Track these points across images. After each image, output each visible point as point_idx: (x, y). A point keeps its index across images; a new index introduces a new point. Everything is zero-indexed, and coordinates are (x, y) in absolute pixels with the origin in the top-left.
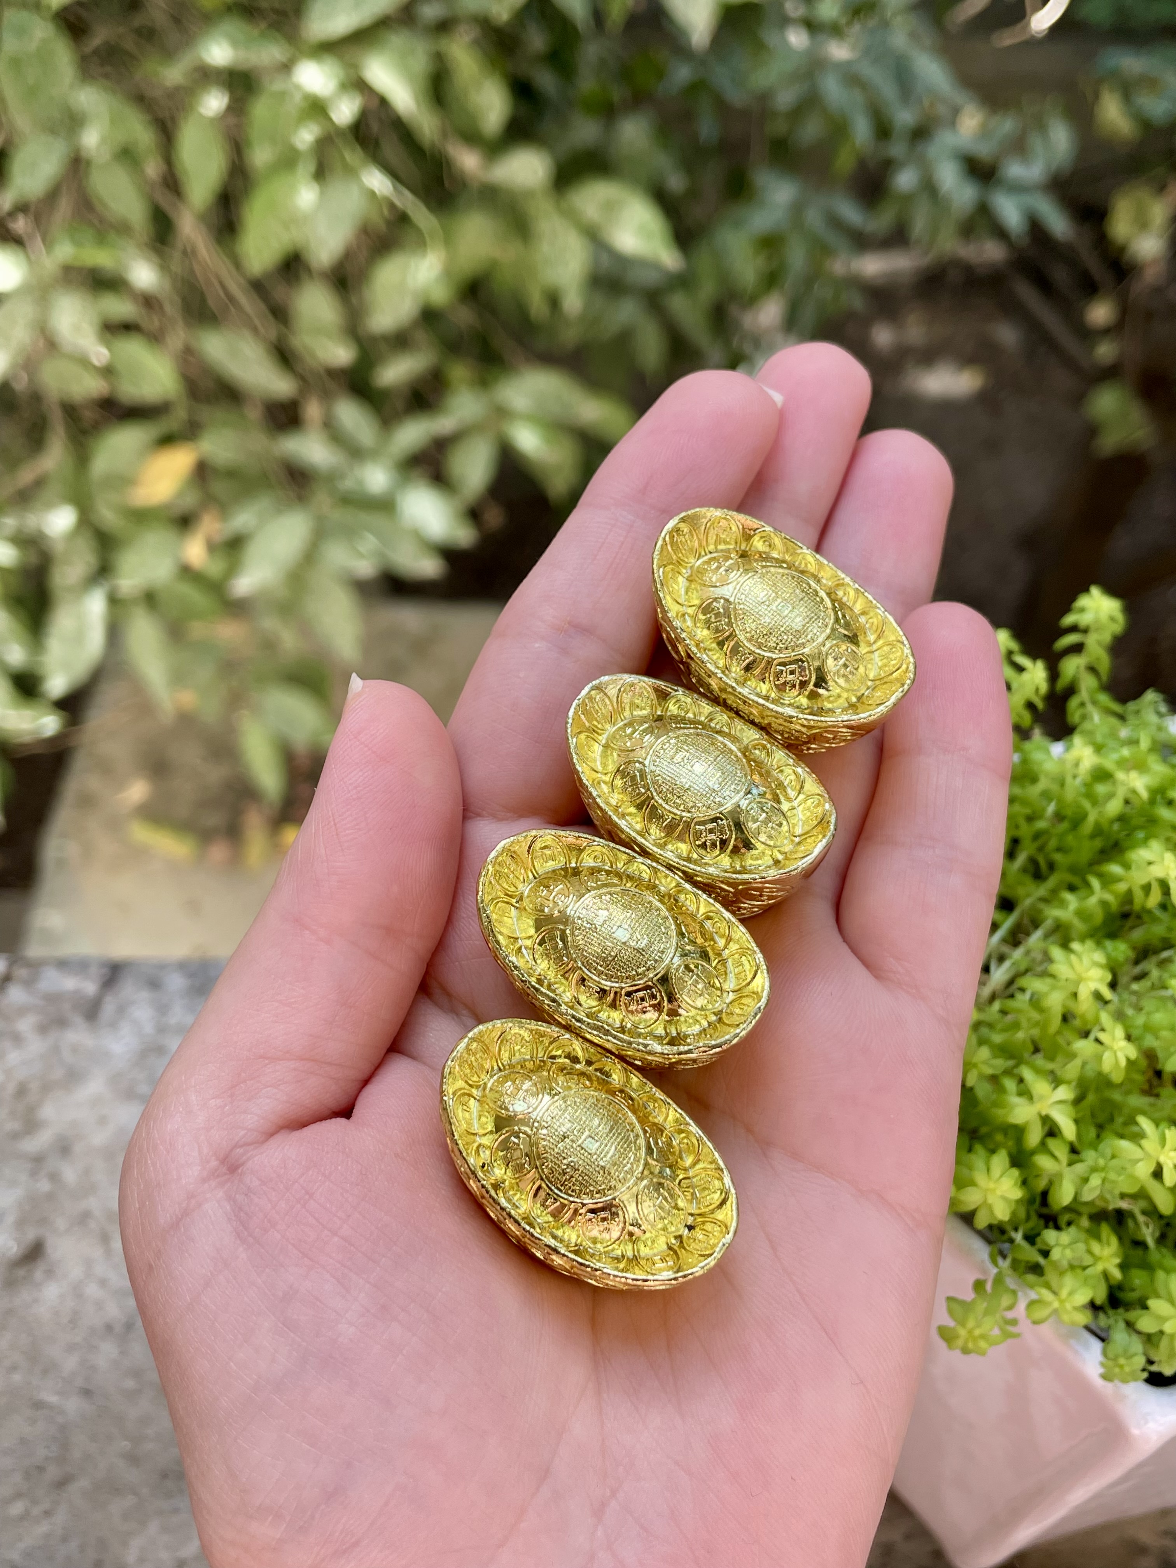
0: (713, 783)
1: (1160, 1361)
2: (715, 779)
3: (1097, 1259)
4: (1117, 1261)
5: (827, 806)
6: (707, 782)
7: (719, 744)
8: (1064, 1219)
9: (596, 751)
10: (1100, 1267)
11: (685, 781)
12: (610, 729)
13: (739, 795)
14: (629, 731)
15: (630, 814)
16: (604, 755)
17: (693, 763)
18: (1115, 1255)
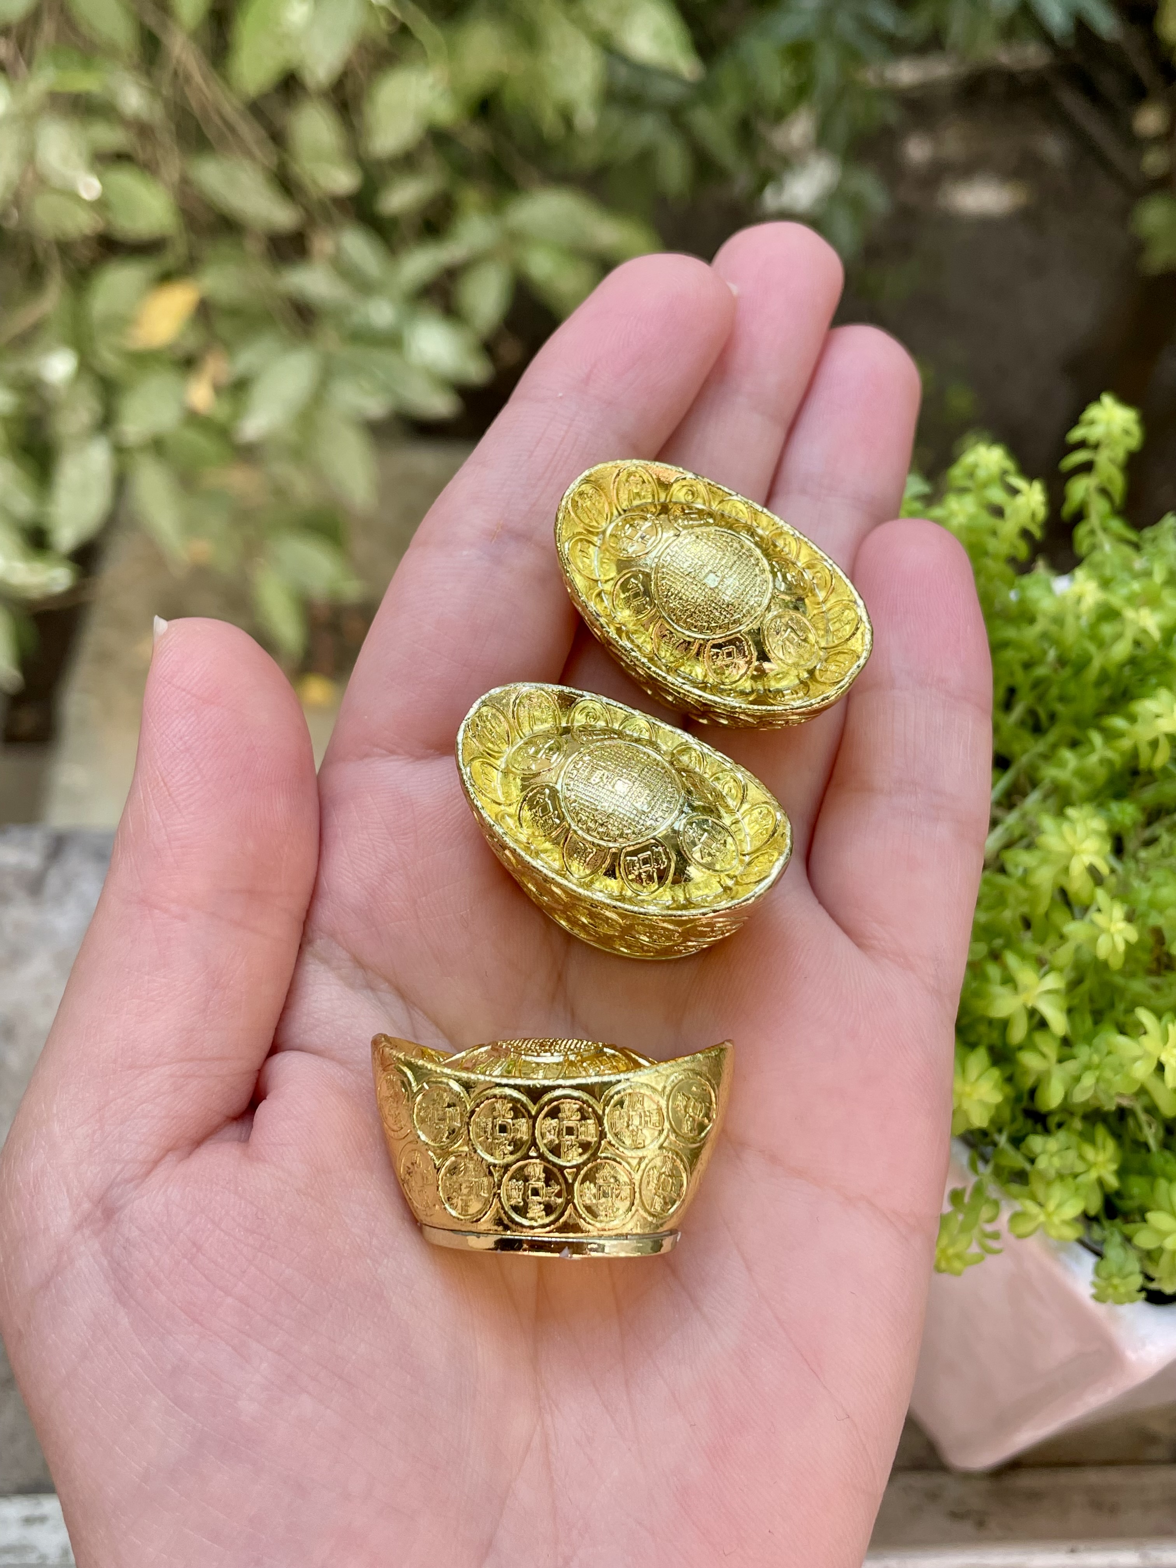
0: (642, 804)
1: (1160, 1279)
2: (642, 799)
3: (1090, 1166)
4: (1114, 1167)
5: (779, 816)
6: (634, 803)
7: (642, 755)
8: (1053, 1121)
9: (495, 778)
10: (1093, 1175)
11: (606, 806)
12: (508, 751)
13: (674, 815)
14: (532, 751)
15: (545, 851)
16: (505, 784)
17: (614, 781)
18: (1111, 1160)
